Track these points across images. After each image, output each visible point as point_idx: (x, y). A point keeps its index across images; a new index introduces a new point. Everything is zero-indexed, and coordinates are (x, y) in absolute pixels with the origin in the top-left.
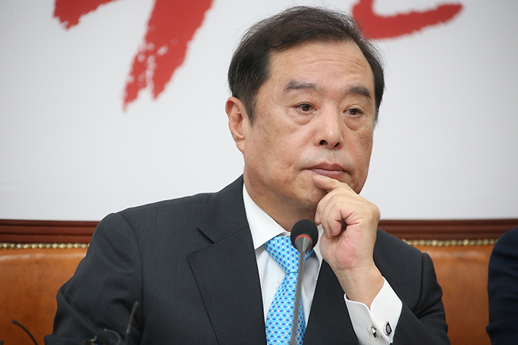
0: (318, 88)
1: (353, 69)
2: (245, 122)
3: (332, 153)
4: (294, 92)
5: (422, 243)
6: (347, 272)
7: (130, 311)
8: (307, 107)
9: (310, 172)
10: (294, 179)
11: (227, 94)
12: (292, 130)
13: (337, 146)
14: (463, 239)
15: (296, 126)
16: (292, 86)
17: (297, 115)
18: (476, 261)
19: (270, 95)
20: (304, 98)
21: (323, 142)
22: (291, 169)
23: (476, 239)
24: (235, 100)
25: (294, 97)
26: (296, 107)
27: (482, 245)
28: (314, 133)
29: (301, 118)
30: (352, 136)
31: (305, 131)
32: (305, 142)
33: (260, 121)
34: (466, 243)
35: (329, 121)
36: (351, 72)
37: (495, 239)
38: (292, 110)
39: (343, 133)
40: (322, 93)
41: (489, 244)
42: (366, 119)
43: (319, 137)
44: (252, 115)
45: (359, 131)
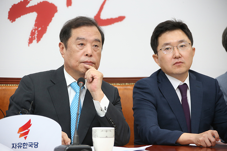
0: (85, 39)
1: (96, 34)
2: (64, 49)
3: (89, 58)
4: (78, 40)
5: (114, 84)
6: (94, 92)
7: (31, 103)
8: (82, 44)
9: (83, 63)
10: (78, 65)
11: (59, 41)
12: (78, 51)
13: (91, 56)
14: (126, 83)
15: (79, 50)
16: (78, 39)
17: (79, 47)
18: (130, 89)
19: (72, 41)
20: (81, 42)
21: (87, 55)
22: (78, 62)
23: (130, 83)
24: (61, 43)
25: (79, 42)
26: (79, 44)
27: (131, 85)
28: (84, 52)
29: (81, 48)
30: (95, 53)
31: (82, 51)
32: (82, 55)
33: (69, 49)
34: (127, 84)
35: (88, 49)
36: (95, 35)
37: (135, 83)
38: (78, 45)
39: (92, 52)
40: (87, 41)
41: (133, 84)
42: (99, 48)
43: (86, 53)
44: (66, 47)
45: (97, 52)
